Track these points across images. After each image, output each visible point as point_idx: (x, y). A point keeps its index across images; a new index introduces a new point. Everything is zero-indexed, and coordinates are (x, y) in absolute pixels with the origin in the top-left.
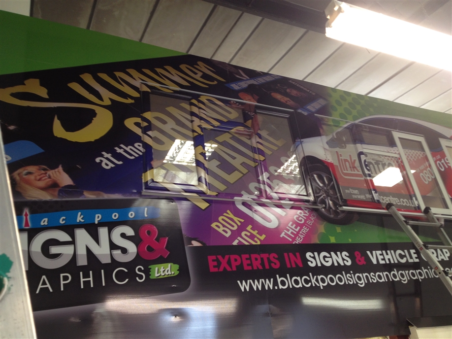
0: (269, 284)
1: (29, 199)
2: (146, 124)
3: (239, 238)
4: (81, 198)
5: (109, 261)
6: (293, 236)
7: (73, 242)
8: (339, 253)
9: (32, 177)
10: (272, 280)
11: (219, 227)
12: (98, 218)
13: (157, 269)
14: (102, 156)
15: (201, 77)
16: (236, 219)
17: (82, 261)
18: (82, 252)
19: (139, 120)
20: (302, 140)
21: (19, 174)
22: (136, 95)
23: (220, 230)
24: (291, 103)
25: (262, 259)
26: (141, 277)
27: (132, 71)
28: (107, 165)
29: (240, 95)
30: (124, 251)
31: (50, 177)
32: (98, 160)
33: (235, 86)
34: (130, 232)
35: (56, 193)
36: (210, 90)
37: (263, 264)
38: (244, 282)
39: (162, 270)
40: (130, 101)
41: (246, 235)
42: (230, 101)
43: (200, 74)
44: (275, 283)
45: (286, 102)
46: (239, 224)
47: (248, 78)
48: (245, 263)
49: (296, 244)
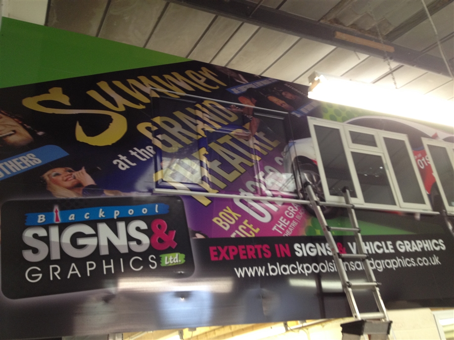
0: (261, 271)
1: (58, 197)
2: (155, 128)
3: (237, 231)
4: (102, 197)
5: (126, 251)
6: (283, 229)
7: (96, 235)
8: (323, 244)
9: (59, 178)
10: (264, 268)
11: (219, 221)
12: (116, 214)
13: (166, 258)
14: (118, 158)
15: (205, 82)
16: (234, 214)
17: (105, 251)
18: (104, 243)
19: (149, 125)
20: (295, 141)
21: (48, 176)
22: (147, 101)
23: (221, 224)
24: (286, 105)
25: (256, 250)
26: (153, 265)
27: (143, 78)
28: (123, 166)
29: (240, 99)
30: (139, 242)
31: (75, 178)
32: (115, 162)
33: (235, 91)
34: (143, 226)
35: (81, 192)
36: (213, 94)
37: (256, 254)
38: (240, 269)
39: (171, 258)
40: (141, 107)
41: (243, 229)
42: (231, 105)
43: (204, 79)
44: (267, 270)
45: (282, 105)
46: (237, 219)
47: (247, 82)
48: (242, 252)
49: (286, 237)
